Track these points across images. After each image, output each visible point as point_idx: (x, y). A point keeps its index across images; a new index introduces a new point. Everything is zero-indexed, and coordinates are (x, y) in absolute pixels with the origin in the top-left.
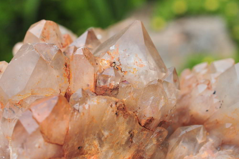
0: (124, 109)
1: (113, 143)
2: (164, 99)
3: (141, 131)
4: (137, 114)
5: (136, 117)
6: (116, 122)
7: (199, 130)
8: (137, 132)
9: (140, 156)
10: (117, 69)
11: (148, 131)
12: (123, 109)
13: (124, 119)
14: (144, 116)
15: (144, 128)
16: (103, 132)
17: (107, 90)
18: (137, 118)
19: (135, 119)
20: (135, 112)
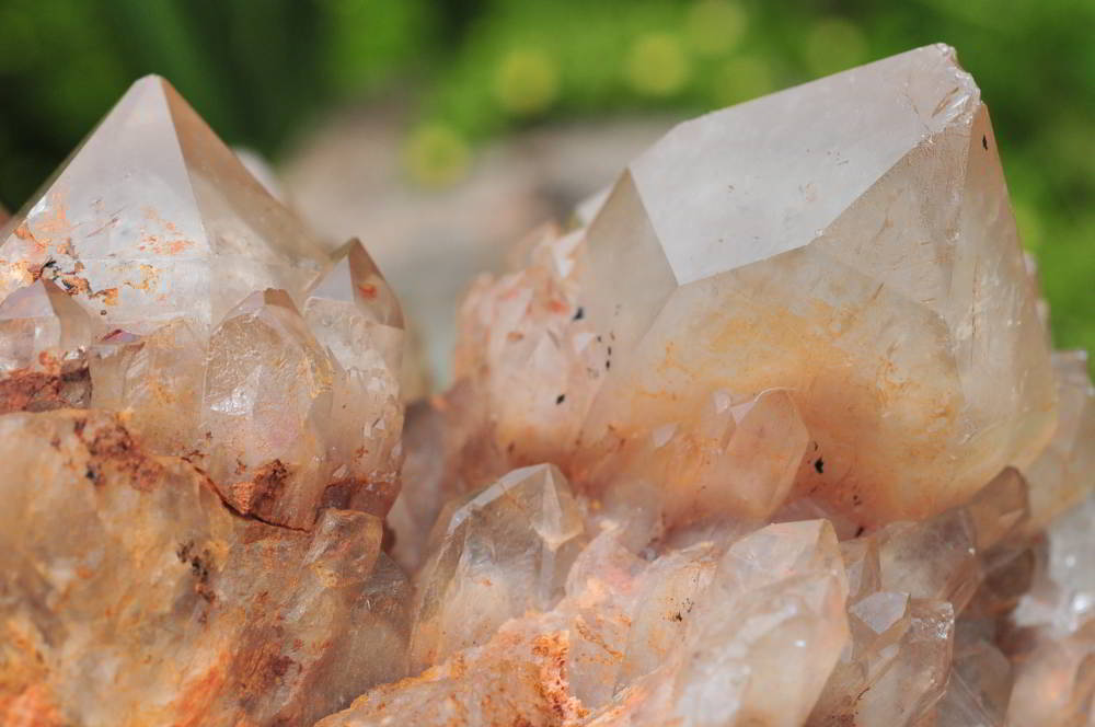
0: (125, 447)
1: (108, 613)
2: (314, 370)
3: (247, 543)
4: (204, 465)
5: (198, 479)
6: (102, 515)
7: (534, 489)
8: (226, 549)
9: (271, 655)
10: (70, 286)
11: (279, 534)
12: (121, 449)
13: (137, 493)
14: (240, 464)
15: (256, 523)
16: (41, 567)
17: (34, 388)
18: (209, 480)
19: (197, 490)
20: (191, 458)
